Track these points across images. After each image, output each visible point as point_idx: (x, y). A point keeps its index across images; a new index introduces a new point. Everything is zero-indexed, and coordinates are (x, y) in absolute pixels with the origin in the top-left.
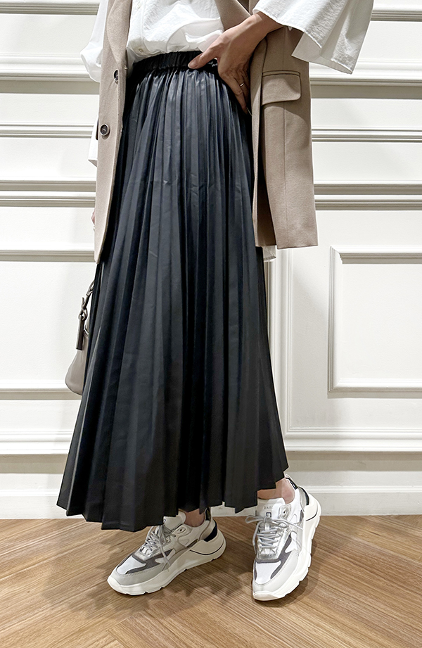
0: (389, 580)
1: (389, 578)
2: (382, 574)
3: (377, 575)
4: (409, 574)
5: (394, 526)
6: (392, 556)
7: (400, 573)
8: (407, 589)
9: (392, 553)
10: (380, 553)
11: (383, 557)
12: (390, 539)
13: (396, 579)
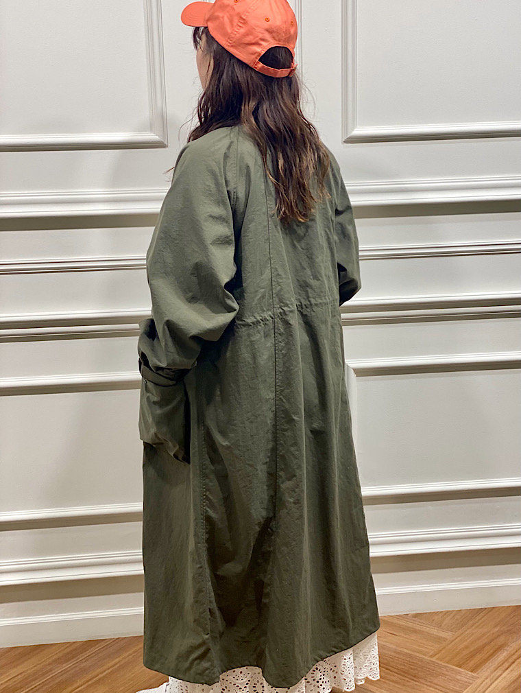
0: (401, 675)
1: (403, 674)
2: (396, 670)
3: (391, 671)
4: (419, 669)
5: (410, 625)
6: (406, 654)
7: (411, 668)
8: (416, 681)
9: (406, 651)
10: (395, 652)
11: (397, 656)
12: (406, 638)
13: (409, 674)
